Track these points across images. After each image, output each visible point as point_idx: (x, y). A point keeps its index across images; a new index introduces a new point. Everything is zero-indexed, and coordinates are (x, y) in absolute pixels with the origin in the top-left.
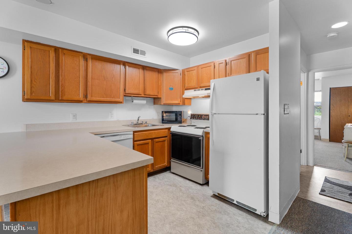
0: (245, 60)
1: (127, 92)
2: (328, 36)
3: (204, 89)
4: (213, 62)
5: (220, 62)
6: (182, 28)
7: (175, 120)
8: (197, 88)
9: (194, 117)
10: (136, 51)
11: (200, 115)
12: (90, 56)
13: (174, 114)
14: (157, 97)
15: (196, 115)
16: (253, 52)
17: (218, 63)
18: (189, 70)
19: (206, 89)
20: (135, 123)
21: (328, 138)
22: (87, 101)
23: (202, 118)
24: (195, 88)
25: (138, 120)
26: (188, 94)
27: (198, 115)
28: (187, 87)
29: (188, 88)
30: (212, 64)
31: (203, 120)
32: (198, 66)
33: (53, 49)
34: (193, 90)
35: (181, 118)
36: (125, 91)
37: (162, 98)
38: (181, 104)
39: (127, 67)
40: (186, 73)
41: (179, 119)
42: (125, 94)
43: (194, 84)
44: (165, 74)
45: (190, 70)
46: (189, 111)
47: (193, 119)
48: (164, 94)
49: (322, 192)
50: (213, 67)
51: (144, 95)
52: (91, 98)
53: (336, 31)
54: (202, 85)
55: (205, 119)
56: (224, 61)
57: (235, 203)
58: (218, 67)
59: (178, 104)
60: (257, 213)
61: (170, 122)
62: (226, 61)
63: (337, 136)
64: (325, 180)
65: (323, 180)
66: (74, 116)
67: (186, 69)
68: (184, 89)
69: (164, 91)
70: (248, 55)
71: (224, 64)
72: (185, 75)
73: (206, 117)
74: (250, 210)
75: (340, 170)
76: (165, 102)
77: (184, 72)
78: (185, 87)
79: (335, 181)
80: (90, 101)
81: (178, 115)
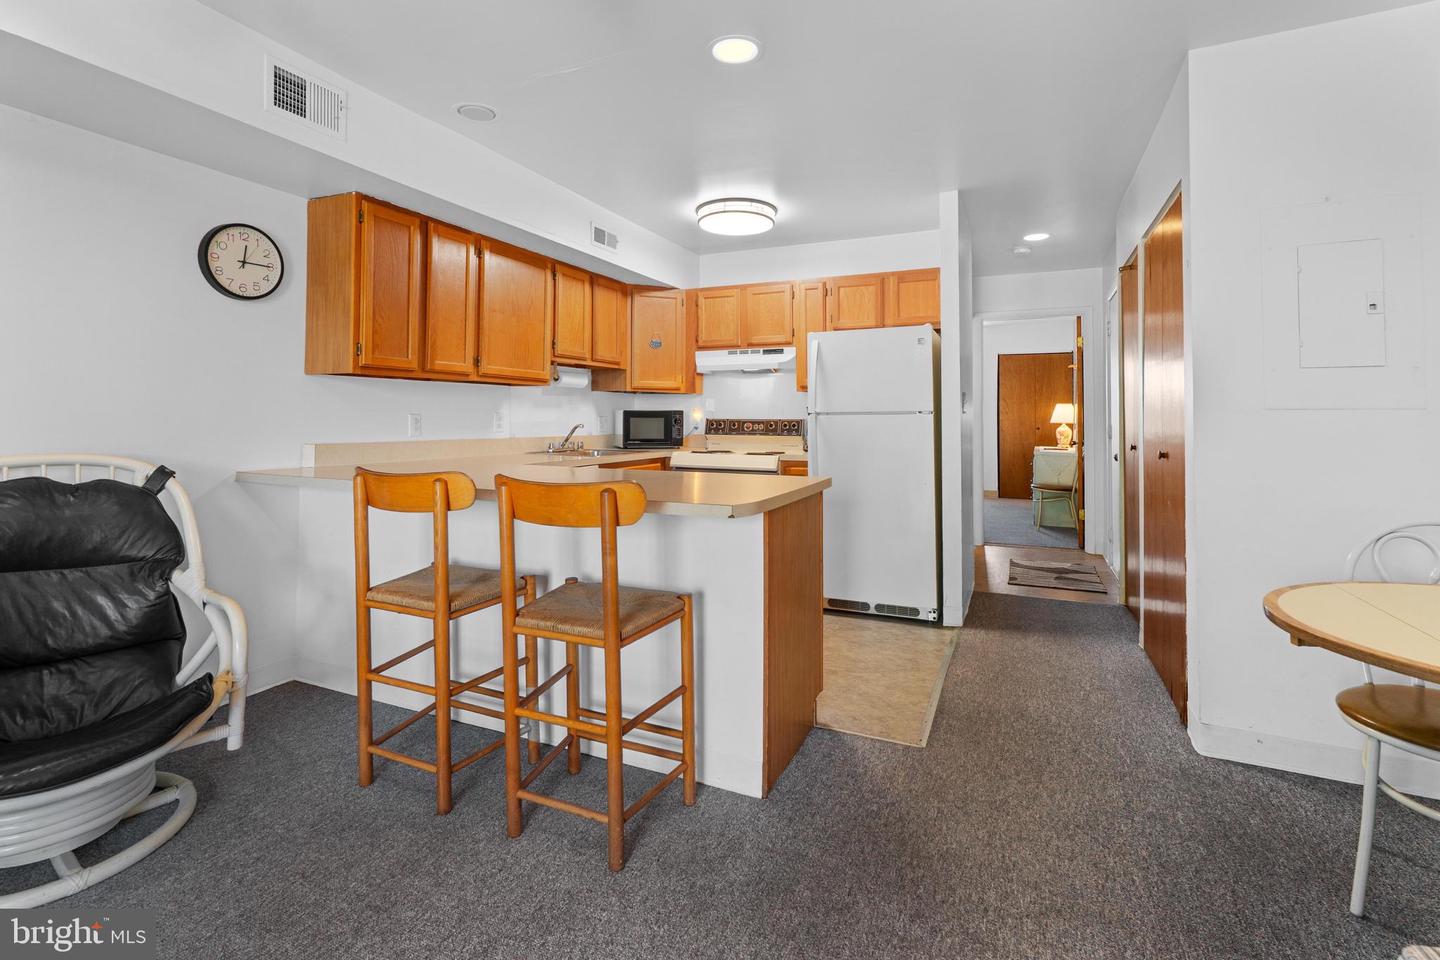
0: (872, 289)
1: (560, 350)
2: (1016, 251)
3: (761, 350)
4: (789, 282)
5: (809, 286)
6: (749, 203)
7: (663, 437)
8: (738, 347)
9: (715, 427)
10: (599, 236)
11: (739, 421)
12: (488, 244)
13: (661, 421)
14: (617, 367)
15: (724, 421)
16: (893, 274)
17: (803, 286)
18: (712, 293)
19: (765, 352)
20: (557, 446)
21: (996, 489)
22: (478, 375)
23: (743, 430)
24: (731, 347)
25: (567, 440)
26: (705, 361)
27: (732, 422)
28: (704, 341)
29: (709, 344)
30: (787, 288)
31: (749, 434)
32: (743, 288)
33: (417, 221)
34: (726, 352)
35: (680, 431)
36: (553, 348)
37: (628, 372)
38: (683, 391)
39: (560, 278)
40: (702, 301)
41: (675, 435)
42: (555, 356)
43: (727, 334)
44: (639, 300)
45: (716, 293)
46: (696, 415)
47: (717, 433)
48: (636, 359)
49: (1012, 581)
50: (788, 295)
51: (593, 360)
52: (487, 367)
53: (1030, 245)
54: (755, 340)
55: (753, 432)
56: (820, 285)
57: (872, 611)
58: (803, 298)
59: (675, 391)
60: (921, 617)
61: (648, 443)
62: (825, 284)
63: (1015, 481)
64: (1012, 564)
65: (1008, 565)
66: (417, 421)
67: (703, 290)
68: (694, 347)
69: (637, 351)
70: (881, 279)
71: (820, 293)
72: (697, 306)
73: (756, 427)
74: (905, 617)
75: (1032, 546)
76: (638, 383)
77: (693, 298)
78: (697, 341)
79: (1028, 563)
80: (485, 376)
81: (672, 422)
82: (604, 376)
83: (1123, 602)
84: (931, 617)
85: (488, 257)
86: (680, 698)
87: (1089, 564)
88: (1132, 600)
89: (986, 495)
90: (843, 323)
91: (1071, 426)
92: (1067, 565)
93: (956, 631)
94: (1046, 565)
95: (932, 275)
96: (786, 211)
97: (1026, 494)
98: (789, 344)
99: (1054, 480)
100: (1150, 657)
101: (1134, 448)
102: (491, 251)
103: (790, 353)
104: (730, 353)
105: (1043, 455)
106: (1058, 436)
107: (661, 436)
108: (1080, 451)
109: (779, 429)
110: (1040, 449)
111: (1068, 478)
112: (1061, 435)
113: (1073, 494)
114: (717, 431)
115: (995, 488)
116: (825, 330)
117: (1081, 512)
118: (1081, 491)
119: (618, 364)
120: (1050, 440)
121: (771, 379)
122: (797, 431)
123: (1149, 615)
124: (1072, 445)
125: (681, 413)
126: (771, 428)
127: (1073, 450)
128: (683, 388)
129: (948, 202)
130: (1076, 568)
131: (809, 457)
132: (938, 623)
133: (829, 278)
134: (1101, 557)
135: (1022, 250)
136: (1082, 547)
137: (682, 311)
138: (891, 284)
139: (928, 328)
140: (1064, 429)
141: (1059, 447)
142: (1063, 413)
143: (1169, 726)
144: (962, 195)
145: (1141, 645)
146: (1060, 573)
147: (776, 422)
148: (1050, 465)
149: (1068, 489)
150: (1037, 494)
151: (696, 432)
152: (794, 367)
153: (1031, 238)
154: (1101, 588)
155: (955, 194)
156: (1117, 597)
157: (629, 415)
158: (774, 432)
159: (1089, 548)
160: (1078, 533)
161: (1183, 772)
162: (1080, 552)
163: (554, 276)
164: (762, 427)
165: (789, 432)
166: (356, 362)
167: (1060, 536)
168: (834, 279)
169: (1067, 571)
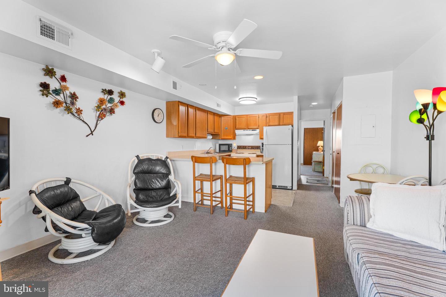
0: (277, 116)
2: (309, 106)
3: (251, 130)
4: (258, 114)
5: (263, 115)
6: (251, 98)
8: (246, 129)
9: (239, 147)
10: (218, 105)
13: (227, 146)
15: (242, 146)
17: (261, 115)
18: (239, 116)
20: (206, 152)
23: (246, 148)
24: (244, 129)
25: (208, 151)
26: (238, 132)
27: (244, 146)
29: (238, 128)
32: (247, 115)
33: (186, 105)
36: (207, 130)
37: (220, 135)
39: (209, 114)
40: (237, 118)
41: (230, 149)
42: (208, 132)
43: (243, 127)
44: (222, 118)
45: (243, 116)
46: (235, 144)
48: (222, 132)
49: (307, 182)
50: (258, 117)
51: (214, 133)
52: (197, 135)
53: (313, 105)
54: (250, 127)
55: (249, 149)
56: (265, 115)
57: (277, 187)
58: (261, 118)
59: (231, 139)
60: (288, 188)
61: (224, 151)
62: (266, 115)
63: (308, 161)
64: (307, 179)
65: (306, 179)
66: (182, 147)
67: (237, 116)
68: (235, 129)
69: (222, 130)
70: (279, 114)
71: (265, 117)
72: (236, 119)
73: (249, 147)
74: (285, 188)
75: (312, 175)
76: (222, 137)
77: (235, 117)
78: (236, 128)
79: (311, 179)
80: (197, 137)
81: (230, 146)
82: (215, 136)
83: (331, 186)
84: (290, 188)
85: (197, 111)
86: (252, 195)
87: (325, 179)
88: (333, 185)
89: (301, 164)
90: (271, 124)
91: (322, 146)
92: (320, 179)
93: (295, 191)
94: (315, 179)
95: (291, 113)
96: (259, 99)
97: (311, 164)
98: (258, 128)
99: (318, 160)
100: (335, 194)
101: (334, 152)
102: (198, 110)
103: (258, 131)
104: (244, 130)
105: (315, 154)
106: (319, 149)
107: (227, 150)
108: (324, 153)
109: (255, 147)
110: (314, 152)
111: (321, 160)
112: (320, 149)
113: (322, 163)
114: (240, 148)
115: (303, 163)
116: (266, 126)
117: (323, 167)
118: (324, 162)
119: (218, 133)
120: (317, 150)
121: (252, 136)
122: (259, 148)
123: (335, 188)
124: (322, 151)
125: (232, 144)
126: (253, 148)
127: (322, 153)
128: (232, 138)
129: (296, 98)
130: (322, 180)
131: (263, 154)
132: (292, 189)
133: (267, 114)
134: (328, 177)
135: (311, 106)
136: (324, 175)
137: (232, 120)
138: (282, 115)
139: (290, 126)
140: (320, 147)
141: (319, 152)
142: (320, 143)
143: (337, 203)
144: (298, 97)
145: (334, 192)
146: (318, 181)
147: (254, 146)
148: (316, 156)
149: (321, 162)
150: (313, 163)
151: (234, 149)
152: (259, 134)
153: (313, 104)
154: (327, 183)
155: (297, 97)
156: (330, 185)
157: (220, 145)
158: (254, 149)
159: (325, 176)
160: (323, 172)
161: (337, 209)
162: (323, 177)
163: (207, 114)
164: (251, 147)
165: (257, 148)
166: (178, 135)
167: (319, 173)
168: (269, 114)
169: (320, 180)
